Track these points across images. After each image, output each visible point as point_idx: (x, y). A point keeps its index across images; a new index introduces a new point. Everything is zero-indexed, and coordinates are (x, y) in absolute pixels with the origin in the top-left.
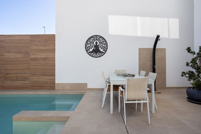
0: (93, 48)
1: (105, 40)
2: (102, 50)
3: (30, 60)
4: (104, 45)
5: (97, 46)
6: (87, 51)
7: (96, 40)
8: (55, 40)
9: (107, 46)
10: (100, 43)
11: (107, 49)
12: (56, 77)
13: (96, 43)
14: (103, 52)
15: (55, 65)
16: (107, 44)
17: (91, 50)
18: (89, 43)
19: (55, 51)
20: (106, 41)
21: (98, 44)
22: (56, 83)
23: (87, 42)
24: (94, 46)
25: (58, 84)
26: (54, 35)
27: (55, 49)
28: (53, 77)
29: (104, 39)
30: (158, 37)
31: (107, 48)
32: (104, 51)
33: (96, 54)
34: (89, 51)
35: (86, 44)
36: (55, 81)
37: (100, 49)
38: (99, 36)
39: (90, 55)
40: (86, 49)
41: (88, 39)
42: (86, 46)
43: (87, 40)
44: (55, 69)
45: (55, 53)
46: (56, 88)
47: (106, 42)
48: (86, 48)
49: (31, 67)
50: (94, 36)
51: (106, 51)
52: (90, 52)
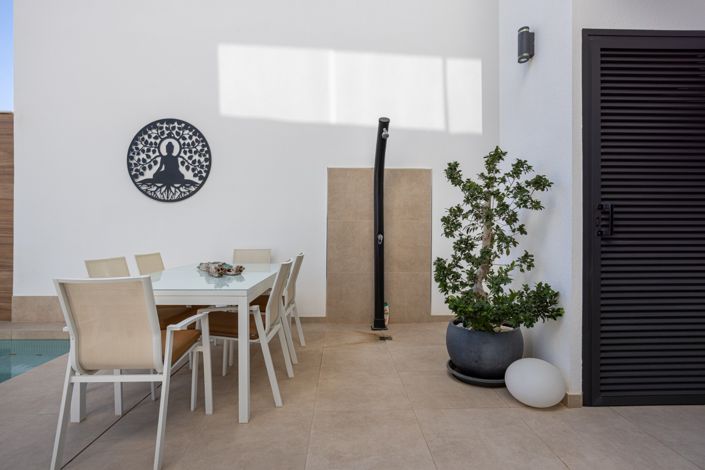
0: (155, 168)
1: (201, 135)
2: (188, 175)
4: (196, 157)
6: (134, 177)
7: (169, 136)
8: (12, 135)
9: (209, 160)
10: (182, 147)
11: (208, 172)
12: (15, 272)
13: (170, 147)
14: (193, 183)
15: (12, 229)
16: (209, 152)
17: (149, 174)
18: (140, 146)
19: (12, 174)
20: (204, 140)
21: (175, 154)
22: (15, 294)
23: (134, 143)
24: (159, 159)
25: (23, 298)
26: (10, 115)
27: (13, 167)
28: (4, 275)
29: (197, 132)
30: (384, 124)
31: (209, 167)
32: (196, 180)
33: (168, 189)
34: (141, 178)
35: (130, 150)
36: (10, 290)
37: (182, 169)
38: (180, 122)
39: (145, 193)
40: (130, 170)
41: (139, 134)
42: (130, 158)
43: (136, 138)
44: (12, 244)
45: (13, 183)
46: (13, 316)
47: (207, 145)
48: (129, 165)
50: (162, 122)
51: (204, 179)
52: (144, 182)
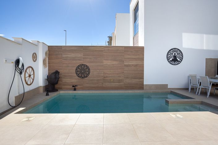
0: (172, 58)
1: (181, 52)
2: (179, 60)
3: (124, 66)
4: (180, 56)
5: (175, 57)
6: (168, 60)
7: (175, 52)
8: (144, 51)
9: (182, 56)
10: (177, 54)
11: (182, 59)
12: (144, 79)
13: (175, 54)
14: (179, 61)
16: (182, 55)
17: (171, 59)
18: (169, 54)
19: (144, 59)
20: (182, 52)
21: (176, 55)
22: (144, 84)
23: (168, 53)
24: (173, 56)
25: (146, 85)
26: (144, 47)
27: (144, 58)
28: (142, 80)
29: (180, 51)
31: (183, 58)
32: (180, 61)
33: (175, 62)
34: (169, 60)
35: (167, 54)
36: (143, 83)
37: (177, 58)
38: (177, 49)
39: (170, 63)
40: (167, 59)
41: (169, 51)
42: (167, 56)
43: (168, 52)
44: (143, 74)
45: (144, 61)
46: (144, 88)
47: (182, 54)
48: (167, 57)
49: (125, 72)
50: (173, 49)
51: (182, 60)
52: (170, 61)
